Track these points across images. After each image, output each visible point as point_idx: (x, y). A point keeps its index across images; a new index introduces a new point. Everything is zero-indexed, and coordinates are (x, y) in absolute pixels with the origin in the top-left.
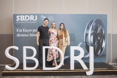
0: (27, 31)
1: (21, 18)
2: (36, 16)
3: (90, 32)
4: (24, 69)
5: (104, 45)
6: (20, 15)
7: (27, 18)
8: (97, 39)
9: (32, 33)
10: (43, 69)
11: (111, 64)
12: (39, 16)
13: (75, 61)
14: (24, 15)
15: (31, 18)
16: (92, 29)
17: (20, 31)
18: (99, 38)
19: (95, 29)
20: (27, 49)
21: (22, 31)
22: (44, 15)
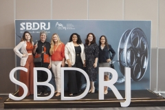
2: (49, 23)
3: (126, 47)
4: (35, 99)
5: (146, 64)
6: (26, 21)
7: (36, 26)
8: (137, 57)
10: (62, 99)
11: (156, 92)
12: (53, 23)
14: (32, 22)
16: (130, 42)
18: (139, 55)
19: (133, 42)
22: (60, 22)
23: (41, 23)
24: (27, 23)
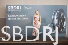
0: (15, 16)
1: (11, 8)
2: (21, 7)
3: (56, 17)
4: (14, 41)
5: (64, 25)
6: (10, 6)
7: (15, 8)
8: (60, 22)
9: (18, 17)
10: (26, 41)
12: (23, 6)
13: (46, 36)
14: (13, 6)
15: (17, 8)
16: (57, 15)
17: (11, 16)
18: (61, 21)
19: (59, 15)
20: (15, 28)
21: (12, 16)
22: (26, 6)
23: (17, 7)
24: (11, 7)
